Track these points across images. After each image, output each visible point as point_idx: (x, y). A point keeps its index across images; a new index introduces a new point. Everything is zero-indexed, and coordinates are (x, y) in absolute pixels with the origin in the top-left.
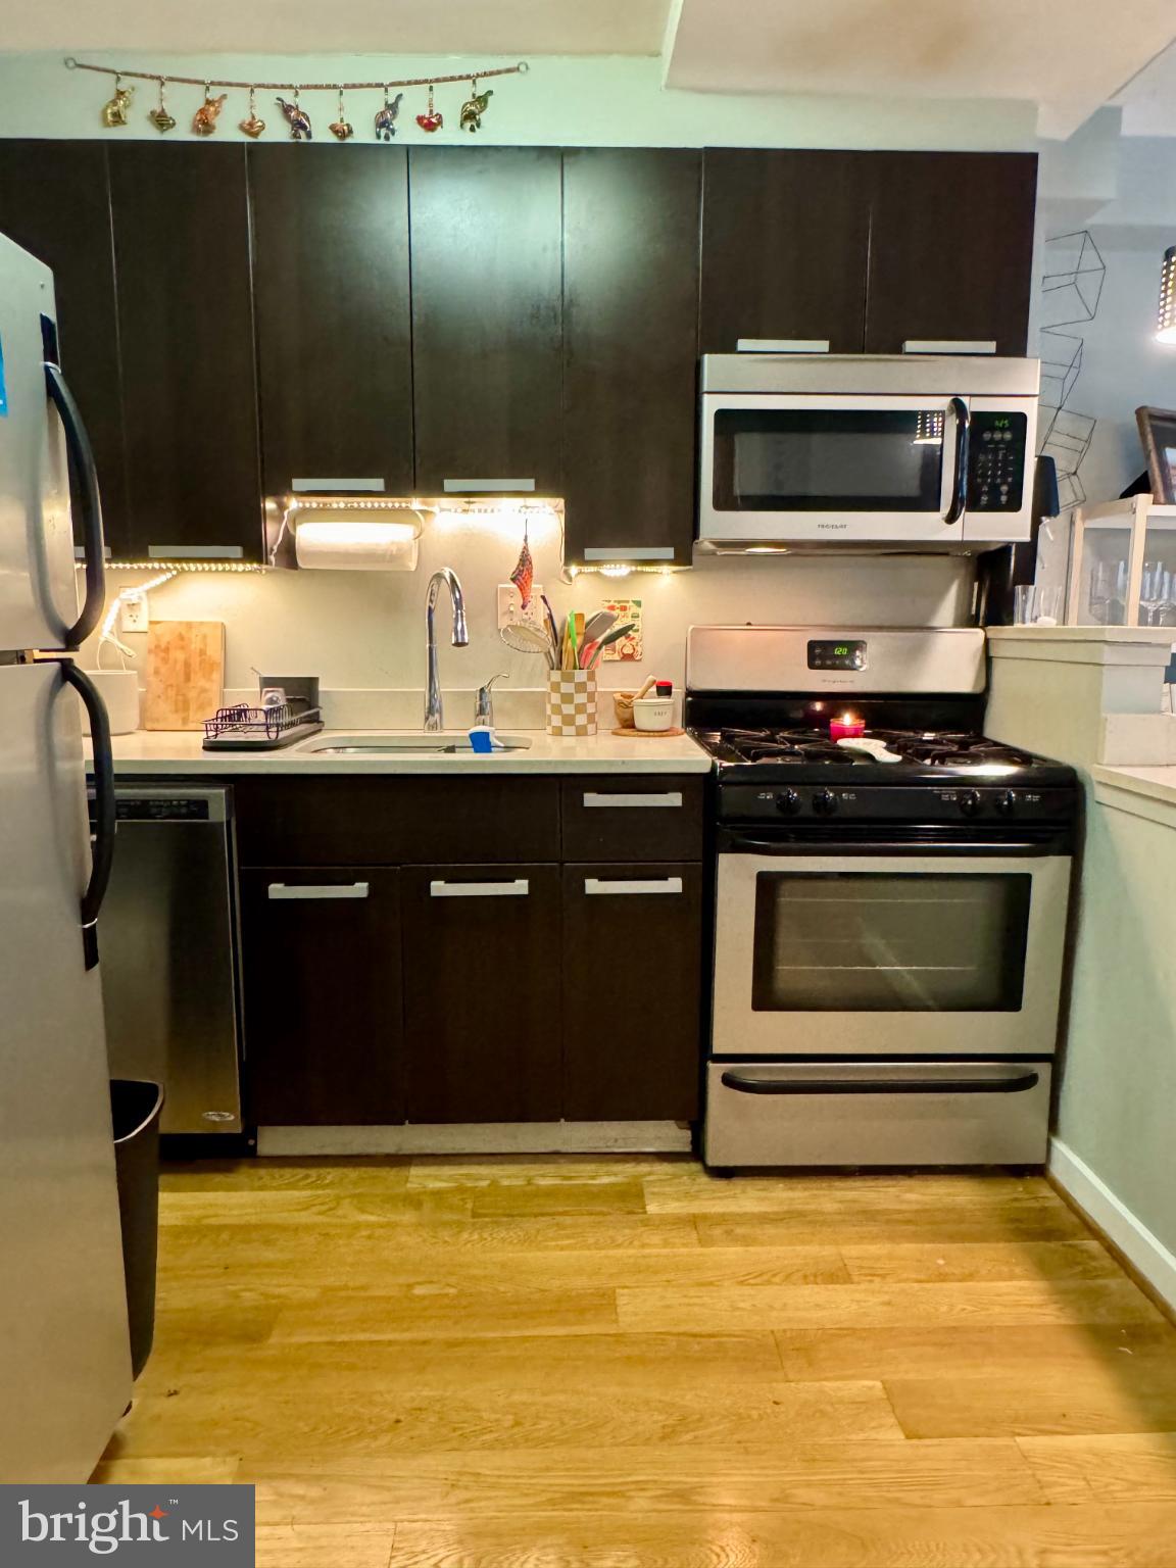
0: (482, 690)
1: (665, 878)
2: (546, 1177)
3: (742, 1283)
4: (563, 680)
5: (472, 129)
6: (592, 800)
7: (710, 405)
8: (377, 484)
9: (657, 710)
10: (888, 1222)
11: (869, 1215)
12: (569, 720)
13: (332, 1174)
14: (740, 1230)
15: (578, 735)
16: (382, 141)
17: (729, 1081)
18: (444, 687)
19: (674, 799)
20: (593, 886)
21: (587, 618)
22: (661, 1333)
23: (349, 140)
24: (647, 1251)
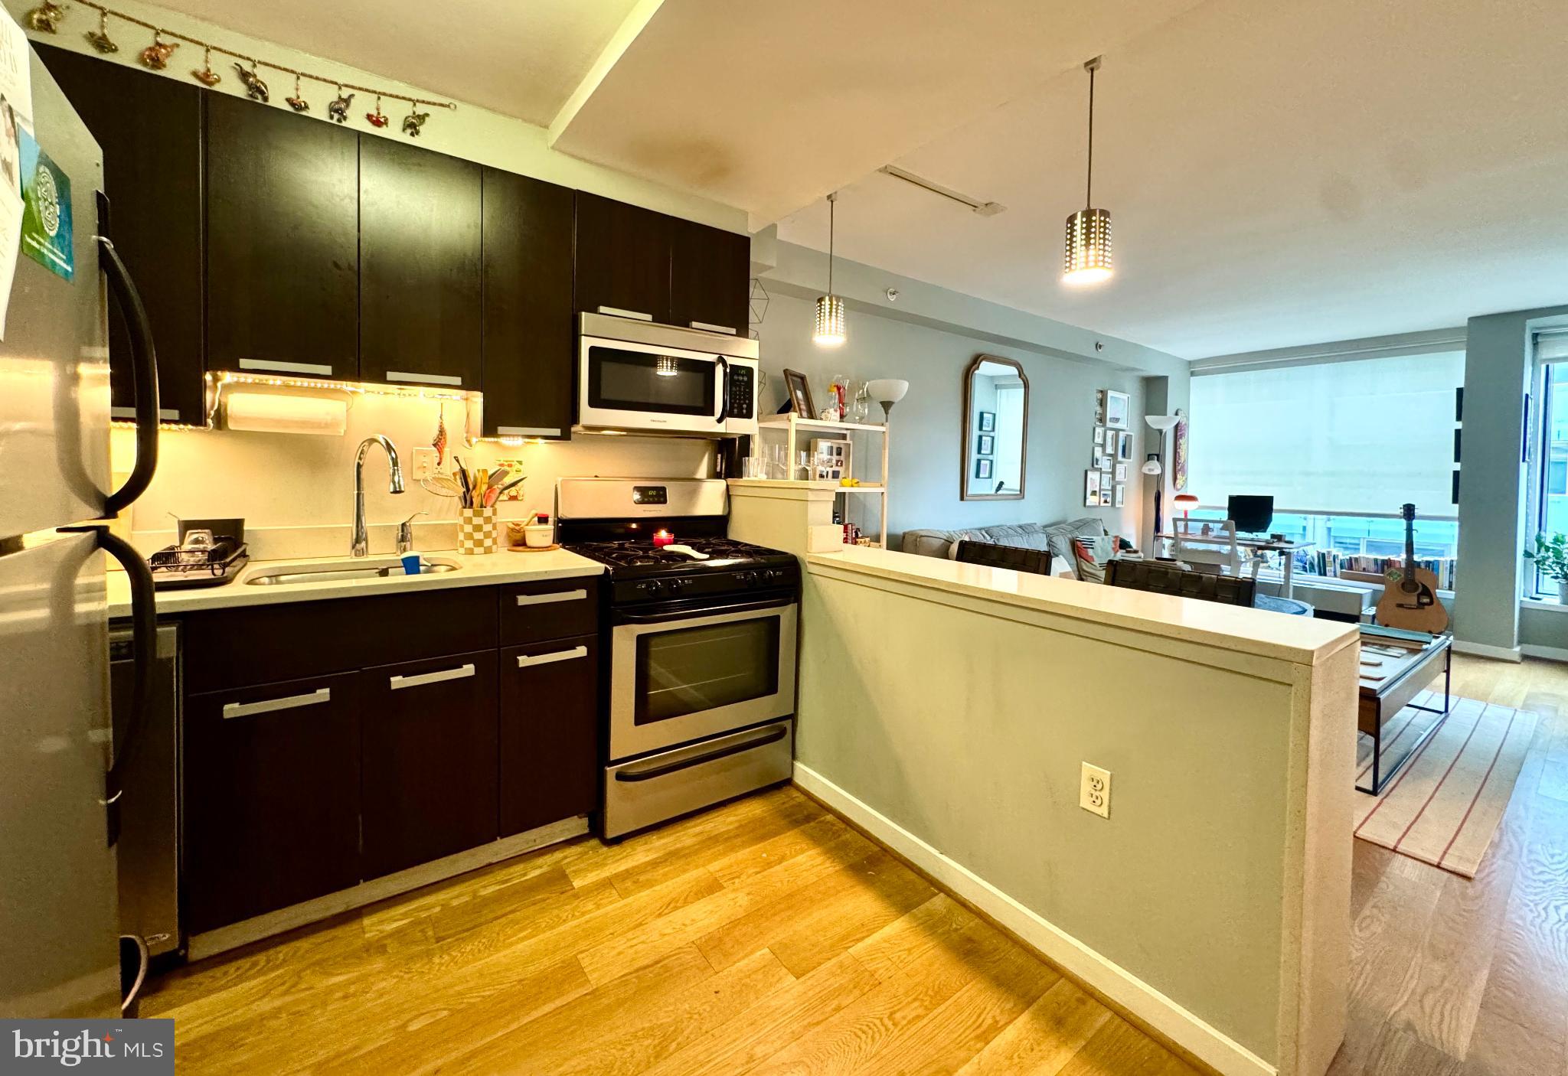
0: (403, 525)
1: (574, 648)
2: (487, 887)
3: (660, 915)
4: (474, 516)
5: (412, 134)
6: (523, 600)
7: (586, 344)
8: (327, 370)
9: (543, 533)
10: (726, 840)
11: (713, 840)
12: (479, 543)
13: (283, 951)
14: (642, 878)
15: (485, 553)
16: (334, 121)
17: (621, 777)
18: (368, 522)
19: (581, 594)
20: (524, 661)
21: (490, 472)
22: (623, 976)
23: (304, 113)
24: (587, 917)
